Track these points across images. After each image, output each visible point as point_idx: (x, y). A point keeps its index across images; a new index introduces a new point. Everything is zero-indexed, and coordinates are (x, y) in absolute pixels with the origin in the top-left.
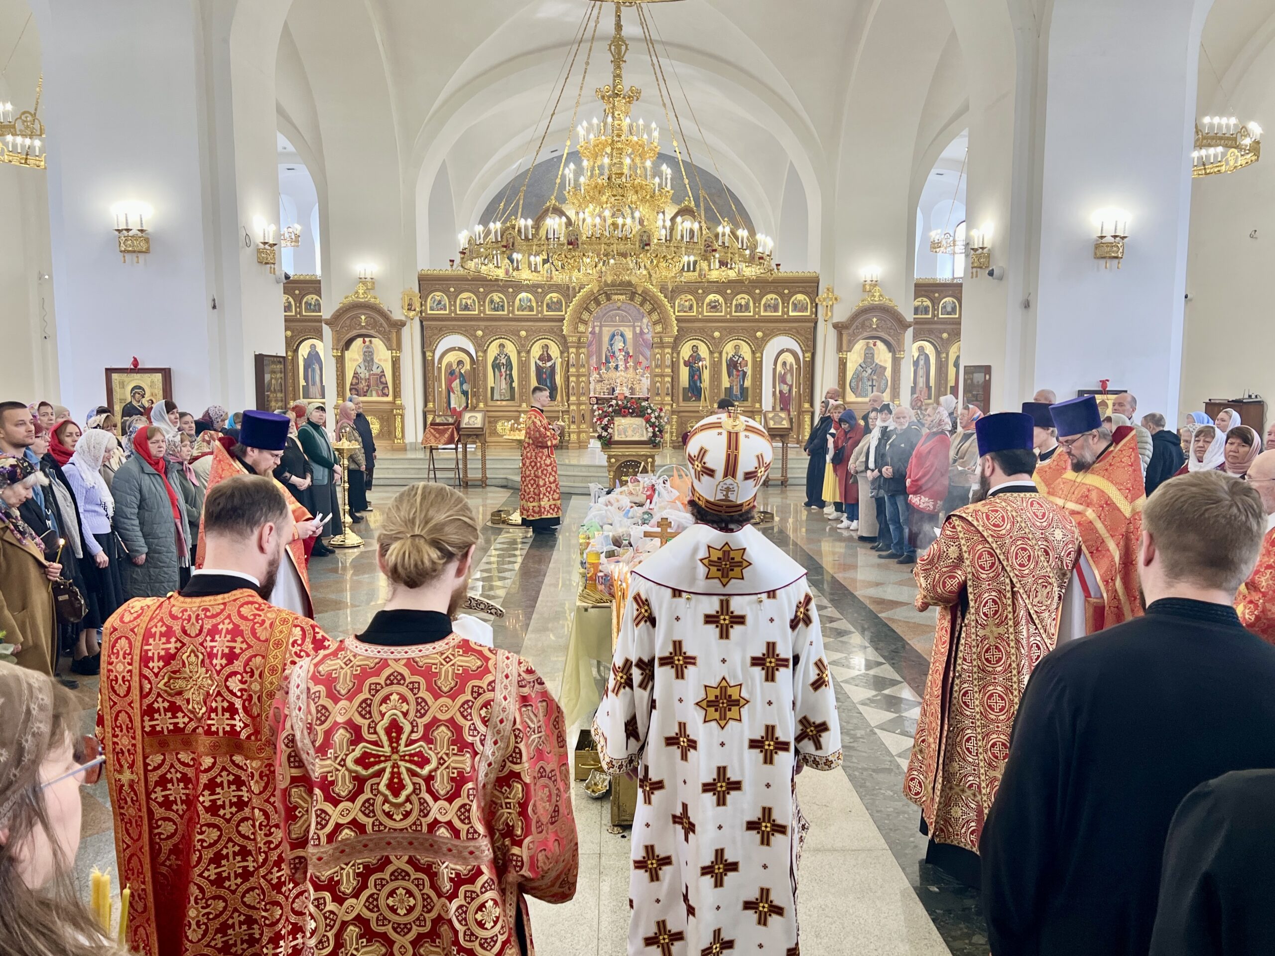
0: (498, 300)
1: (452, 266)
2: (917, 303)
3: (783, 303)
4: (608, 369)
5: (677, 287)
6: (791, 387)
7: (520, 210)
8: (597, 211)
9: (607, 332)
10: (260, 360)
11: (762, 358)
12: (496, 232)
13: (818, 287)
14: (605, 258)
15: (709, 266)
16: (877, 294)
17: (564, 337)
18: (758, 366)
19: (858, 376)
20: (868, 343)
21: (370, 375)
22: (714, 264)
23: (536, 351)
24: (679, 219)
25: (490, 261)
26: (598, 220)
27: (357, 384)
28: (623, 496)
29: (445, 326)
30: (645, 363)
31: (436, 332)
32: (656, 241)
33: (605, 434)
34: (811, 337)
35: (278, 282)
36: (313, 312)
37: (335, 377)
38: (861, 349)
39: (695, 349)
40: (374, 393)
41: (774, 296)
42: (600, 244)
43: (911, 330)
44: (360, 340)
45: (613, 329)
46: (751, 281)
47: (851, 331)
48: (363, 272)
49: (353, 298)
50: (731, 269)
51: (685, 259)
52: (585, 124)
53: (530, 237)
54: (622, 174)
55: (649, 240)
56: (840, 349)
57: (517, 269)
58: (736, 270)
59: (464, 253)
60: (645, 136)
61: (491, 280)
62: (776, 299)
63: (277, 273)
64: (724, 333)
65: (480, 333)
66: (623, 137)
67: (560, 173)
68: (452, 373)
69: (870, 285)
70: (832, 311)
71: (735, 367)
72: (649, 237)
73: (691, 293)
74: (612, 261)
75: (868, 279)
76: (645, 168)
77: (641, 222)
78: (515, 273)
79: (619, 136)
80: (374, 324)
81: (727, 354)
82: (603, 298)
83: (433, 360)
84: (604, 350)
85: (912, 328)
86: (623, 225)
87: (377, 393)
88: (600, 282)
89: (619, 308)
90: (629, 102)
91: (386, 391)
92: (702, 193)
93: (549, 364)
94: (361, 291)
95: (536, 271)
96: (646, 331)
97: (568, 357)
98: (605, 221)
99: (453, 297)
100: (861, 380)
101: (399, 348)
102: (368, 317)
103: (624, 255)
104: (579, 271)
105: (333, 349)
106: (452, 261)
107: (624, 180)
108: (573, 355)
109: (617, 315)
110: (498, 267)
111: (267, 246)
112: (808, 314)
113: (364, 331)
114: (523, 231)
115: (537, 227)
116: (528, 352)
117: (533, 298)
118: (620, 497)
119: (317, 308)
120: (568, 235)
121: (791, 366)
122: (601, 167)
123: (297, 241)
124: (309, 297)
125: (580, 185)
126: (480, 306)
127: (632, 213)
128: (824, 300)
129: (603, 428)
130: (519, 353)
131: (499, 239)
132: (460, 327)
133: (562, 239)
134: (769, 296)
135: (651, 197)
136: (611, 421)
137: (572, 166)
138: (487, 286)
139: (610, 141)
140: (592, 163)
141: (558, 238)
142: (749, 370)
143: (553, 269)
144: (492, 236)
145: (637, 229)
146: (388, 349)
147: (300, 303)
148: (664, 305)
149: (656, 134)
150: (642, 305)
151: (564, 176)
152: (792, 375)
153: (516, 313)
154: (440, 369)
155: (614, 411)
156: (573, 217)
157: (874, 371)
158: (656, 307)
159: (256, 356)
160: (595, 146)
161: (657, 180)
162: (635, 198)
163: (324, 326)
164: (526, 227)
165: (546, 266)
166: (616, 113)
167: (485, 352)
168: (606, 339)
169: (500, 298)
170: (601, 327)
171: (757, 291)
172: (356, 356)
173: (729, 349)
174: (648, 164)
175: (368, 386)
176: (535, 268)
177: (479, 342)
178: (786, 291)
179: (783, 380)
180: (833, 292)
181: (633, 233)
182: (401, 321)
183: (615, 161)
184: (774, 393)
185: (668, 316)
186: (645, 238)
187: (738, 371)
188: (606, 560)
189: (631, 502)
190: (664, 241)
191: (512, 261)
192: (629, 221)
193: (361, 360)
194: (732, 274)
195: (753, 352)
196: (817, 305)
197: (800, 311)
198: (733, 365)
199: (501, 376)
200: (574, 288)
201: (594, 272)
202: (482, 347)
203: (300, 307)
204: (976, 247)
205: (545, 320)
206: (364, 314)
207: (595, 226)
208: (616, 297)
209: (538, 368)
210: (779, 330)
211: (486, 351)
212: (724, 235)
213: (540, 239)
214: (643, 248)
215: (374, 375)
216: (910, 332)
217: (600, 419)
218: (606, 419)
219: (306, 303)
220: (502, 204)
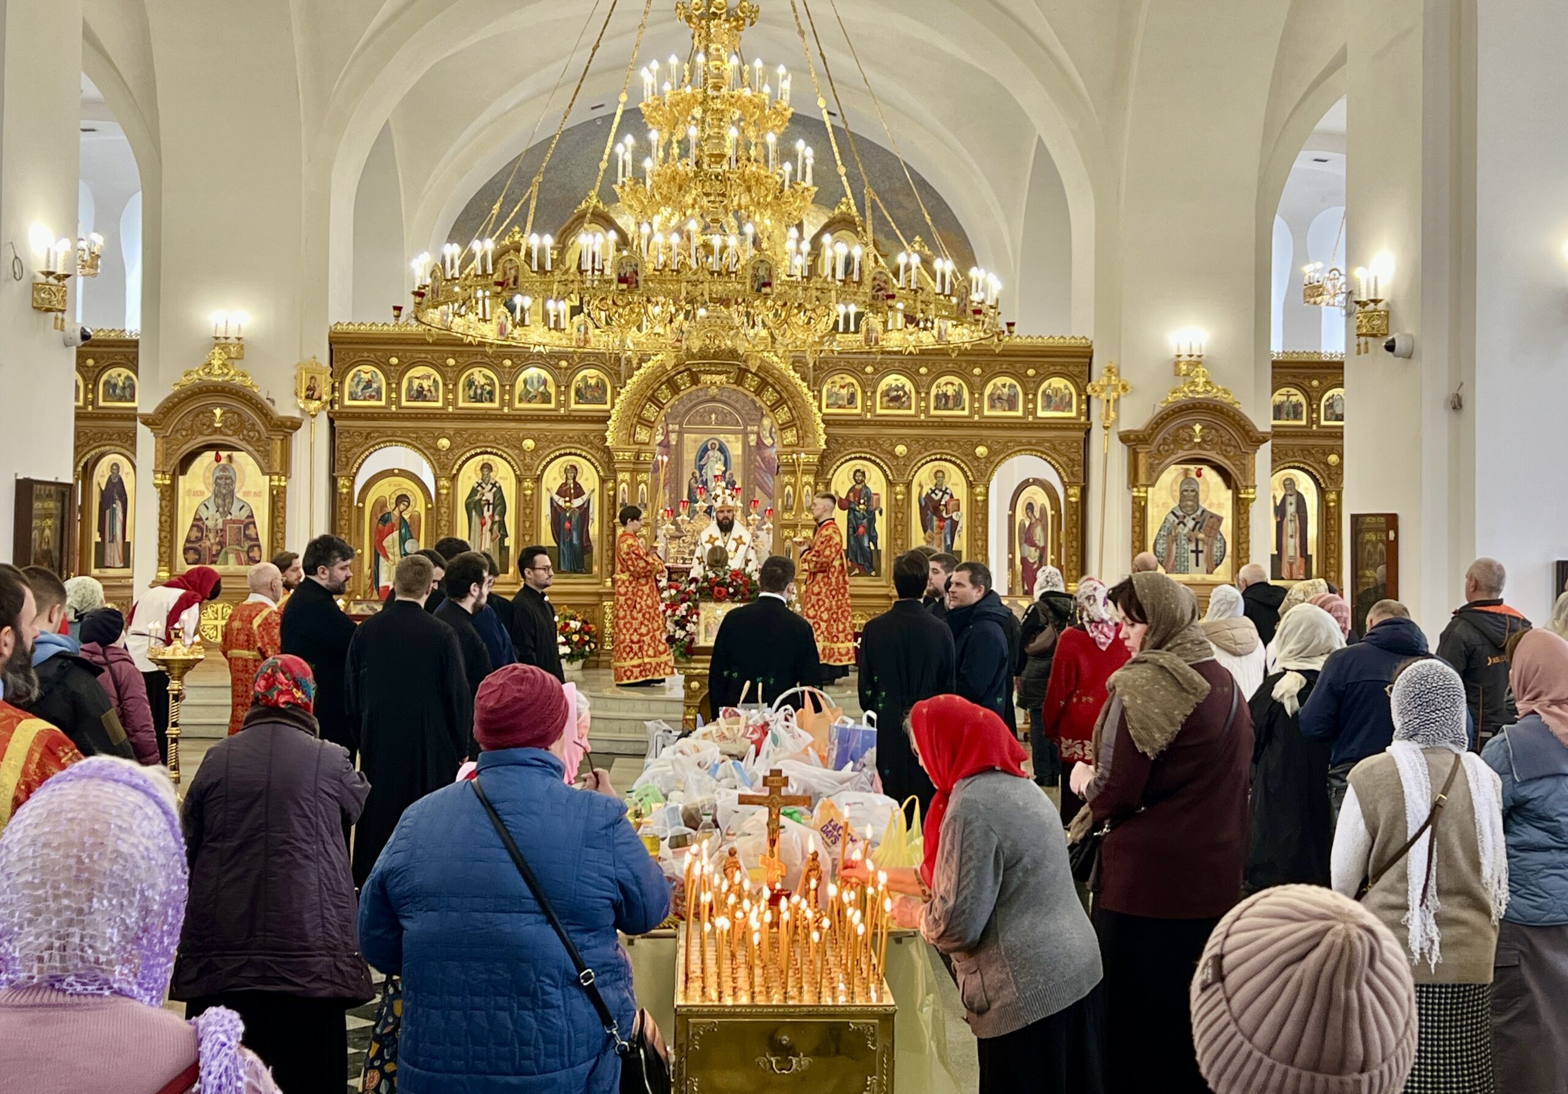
0: (483, 381)
1: (397, 317)
2: (1278, 398)
3: (1026, 394)
4: (692, 513)
5: (825, 361)
6: (1043, 550)
7: (530, 218)
8: (674, 221)
9: (692, 443)
10: (25, 490)
11: (986, 494)
12: (484, 258)
13: (1090, 364)
14: (688, 307)
15: (885, 323)
16: (1201, 380)
17: (607, 451)
18: (980, 511)
19: (1170, 533)
20: (1187, 471)
21: (225, 523)
22: (895, 321)
23: (553, 478)
24: (827, 239)
25: (471, 309)
26: (675, 239)
27: (199, 539)
28: (708, 742)
29: (377, 429)
30: (764, 502)
31: (359, 440)
32: (784, 277)
33: (679, 634)
34: (1079, 458)
35: (67, 345)
36: (120, 400)
37: (156, 525)
38: (1175, 480)
39: (859, 477)
40: (232, 558)
41: (1009, 381)
42: (679, 281)
43: (1266, 448)
44: (210, 455)
45: (705, 437)
46: (963, 353)
47: (1153, 448)
48: (222, 326)
49: (199, 376)
50: (925, 329)
51: (841, 309)
52: (655, 65)
53: (548, 267)
54: (722, 156)
55: (770, 276)
56: (1133, 480)
57: (522, 323)
58: (935, 332)
59: (422, 295)
60: (767, 89)
61: (470, 344)
62: (1012, 386)
63: (67, 327)
64: (915, 447)
65: (444, 443)
66: (724, 91)
67: (608, 151)
68: (385, 519)
69: (1189, 363)
70: (1117, 409)
71: (936, 511)
72: (770, 270)
73: (852, 372)
74: (702, 312)
75: (1184, 352)
76: (765, 146)
77: (756, 242)
78: (517, 332)
79: (718, 88)
80: (239, 426)
81: (921, 486)
82: (683, 380)
83: (351, 494)
84: (686, 478)
85: (1269, 443)
86: (724, 248)
87: (238, 558)
88: (679, 349)
89: (713, 399)
90: (737, 28)
91: (255, 554)
92: (869, 193)
93: (577, 503)
94: (216, 363)
95: (557, 327)
96: (768, 441)
97: (615, 489)
98: (689, 239)
99: (394, 376)
100: (1176, 539)
101: (286, 470)
102: (228, 411)
103: (725, 302)
104: (639, 329)
105: (155, 472)
106: (398, 309)
107: (726, 167)
108: (624, 485)
109: (713, 411)
110: (486, 321)
111: (51, 279)
112: (1073, 414)
113: (216, 439)
114: (535, 255)
115: (562, 248)
116: (538, 479)
117: (549, 378)
118: (702, 743)
119: (128, 392)
120: (620, 264)
121: (1043, 510)
122: (684, 144)
123: (94, 266)
124: (114, 372)
125: (644, 172)
126: (447, 391)
127: (740, 226)
128: (1103, 388)
129: (677, 623)
130: (519, 480)
131: (490, 270)
132: (405, 431)
133: (607, 271)
134: (1000, 381)
135: (776, 197)
136: (694, 610)
137: (629, 140)
138: (461, 354)
139: (700, 97)
140: (666, 136)
141: (602, 271)
142: (962, 518)
143: (591, 326)
144: (477, 263)
145: (747, 257)
146: (264, 474)
147: (96, 384)
148: (800, 394)
149: (785, 86)
150: (758, 392)
151: (613, 159)
152: (1045, 529)
153: (517, 405)
154: (361, 510)
155: (700, 590)
156: (630, 229)
157: (1198, 525)
158: (785, 397)
159: (18, 482)
160: (672, 105)
161: (788, 167)
162: (745, 199)
163: (140, 426)
164: (542, 251)
165: (575, 318)
166: (713, 47)
167: (454, 478)
168: (690, 456)
169: (487, 377)
170: (680, 434)
171: (977, 371)
172: (200, 486)
173: (923, 478)
174: (771, 139)
175: (222, 544)
176: (557, 322)
177: (443, 459)
178: (1031, 372)
179: (1028, 539)
180: (1118, 375)
181: (742, 262)
182: (292, 419)
183: (708, 131)
184: (1011, 563)
185: (809, 413)
186: (762, 273)
187: (942, 519)
188: (670, 852)
189: (722, 753)
190: (800, 279)
191: (512, 310)
192: (733, 241)
193: (208, 494)
194: (928, 340)
195: (971, 485)
196: (1089, 398)
197: (1057, 409)
198: (931, 508)
199: (483, 525)
200: (629, 361)
201: (668, 333)
202: (446, 469)
203: (95, 391)
204: (1364, 298)
205: (569, 419)
206: (221, 405)
207: (671, 249)
208: (707, 378)
209: (555, 509)
210: (1020, 443)
211: (455, 476)
212: (908, 268)
213: (567, 272)
214: (759, 290)
215: (234, 522)
216: (1264, 453)
217: (673, 605)
218: (685, 605)
219: (107, 383)
220: (497, 206)
